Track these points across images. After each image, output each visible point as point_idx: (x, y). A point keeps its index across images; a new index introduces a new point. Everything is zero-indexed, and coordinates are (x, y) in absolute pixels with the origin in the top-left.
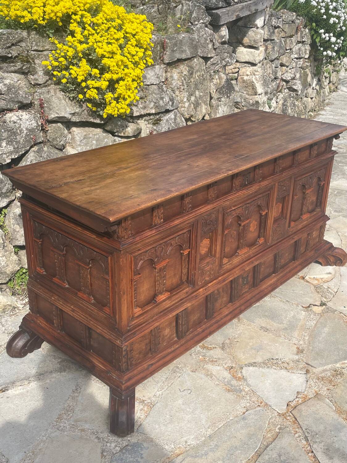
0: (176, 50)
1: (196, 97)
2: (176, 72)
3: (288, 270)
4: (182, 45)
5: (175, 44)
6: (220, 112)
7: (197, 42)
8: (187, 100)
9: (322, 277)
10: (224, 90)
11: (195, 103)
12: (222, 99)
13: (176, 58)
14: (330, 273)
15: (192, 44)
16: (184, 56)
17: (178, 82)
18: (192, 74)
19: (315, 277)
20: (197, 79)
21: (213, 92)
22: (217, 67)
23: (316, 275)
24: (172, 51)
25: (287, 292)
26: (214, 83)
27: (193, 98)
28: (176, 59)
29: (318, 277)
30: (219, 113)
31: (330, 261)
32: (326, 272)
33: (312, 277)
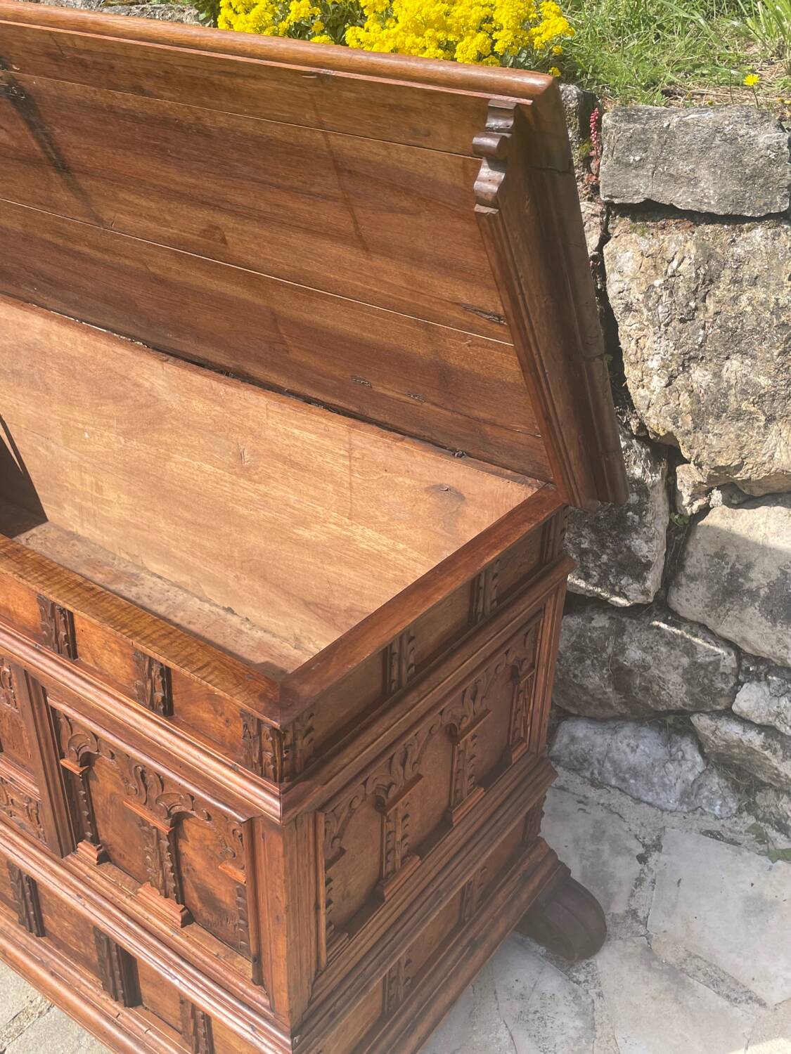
0: (640, 165)
1: (717, 375)
2: (631, 248)
4: (672, 152)
5: (640, 142)
7: (771, 162)
8: (664, 366)
11: (704, 399)
13: (637, 193)
15: (736, 159)
16: (681, 198)
17: (633, 285)
18: (710, 280)
20: (743, 313)
24: (618, 161)
27: (700, 376)
28: (638, 199)
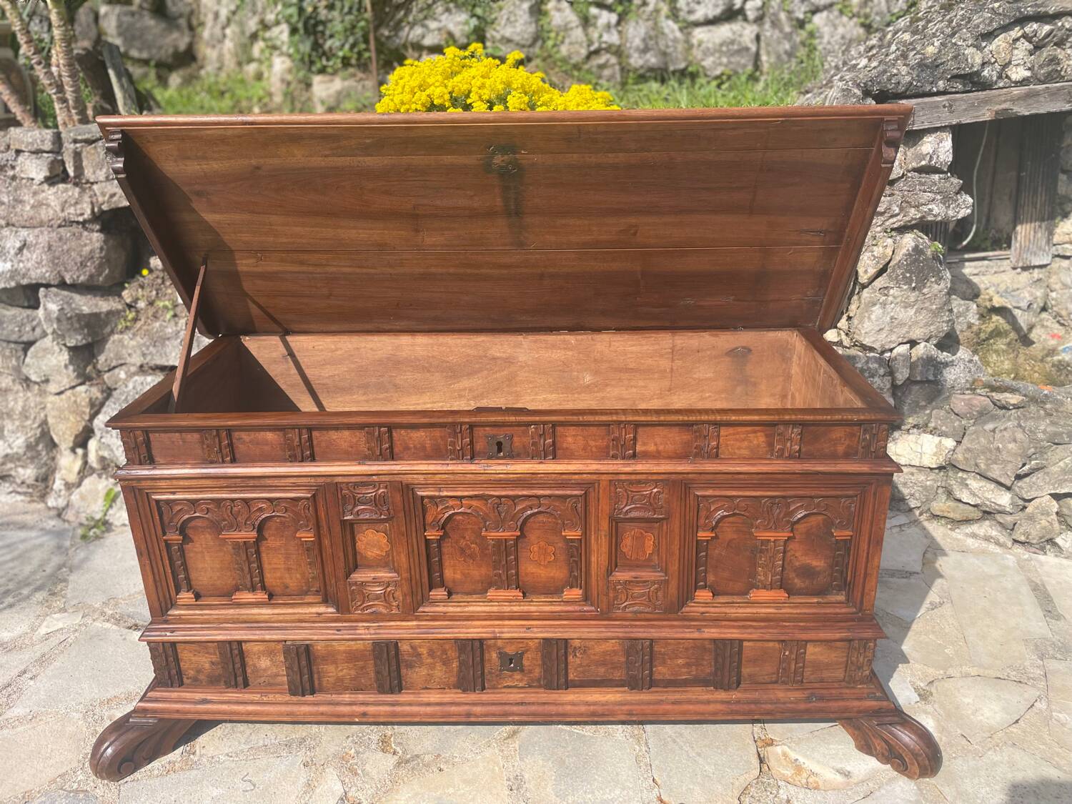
3: (677, 696)
6: (873, 317)
9: (816, 768)
10: (899, 272)
12: (892, 292)
14: (847, 775)
19: (801, 760)
21: (866, 272)
22: (892, 220)
23: (805, 756)
25: (681, 748)
26: (875, 253)
29: (808, 764)
30: (869, 318)
31: (876, 749)
32: (839, 766)
33: (793, 755)
